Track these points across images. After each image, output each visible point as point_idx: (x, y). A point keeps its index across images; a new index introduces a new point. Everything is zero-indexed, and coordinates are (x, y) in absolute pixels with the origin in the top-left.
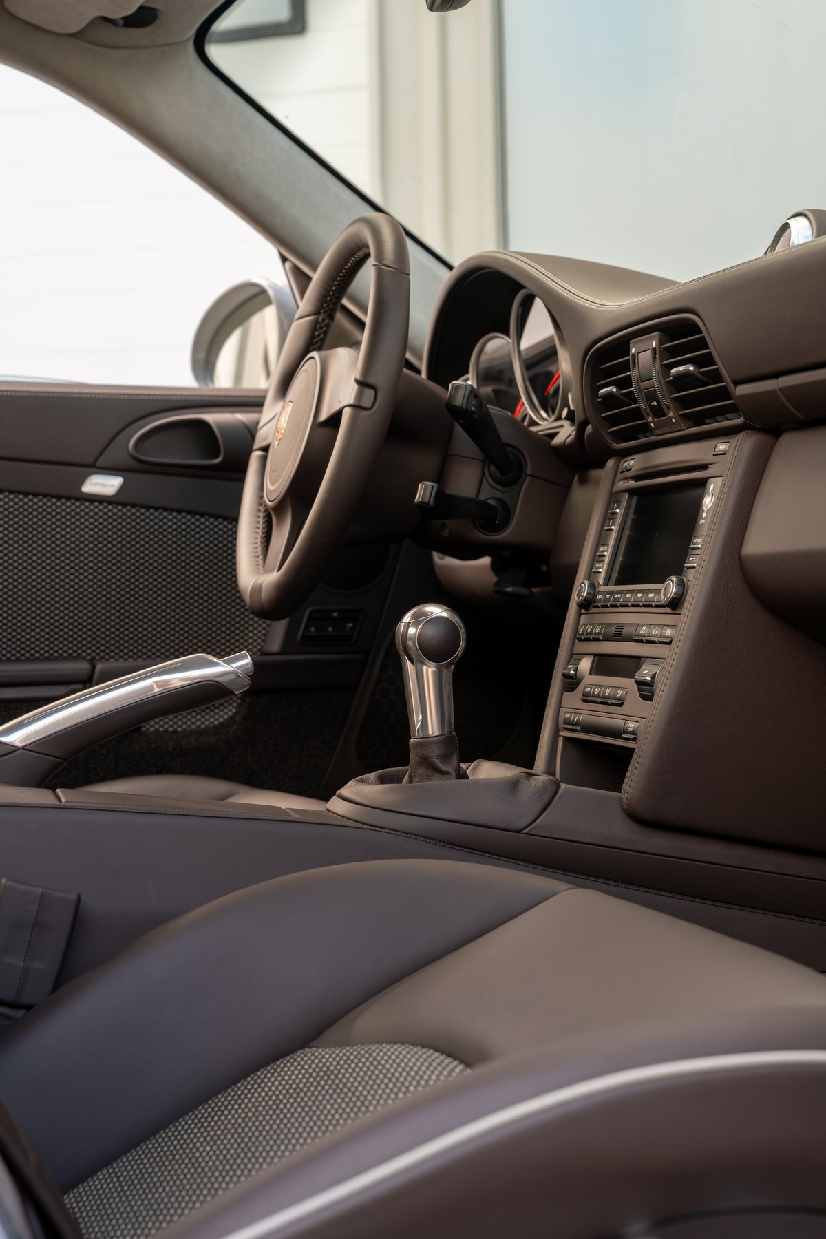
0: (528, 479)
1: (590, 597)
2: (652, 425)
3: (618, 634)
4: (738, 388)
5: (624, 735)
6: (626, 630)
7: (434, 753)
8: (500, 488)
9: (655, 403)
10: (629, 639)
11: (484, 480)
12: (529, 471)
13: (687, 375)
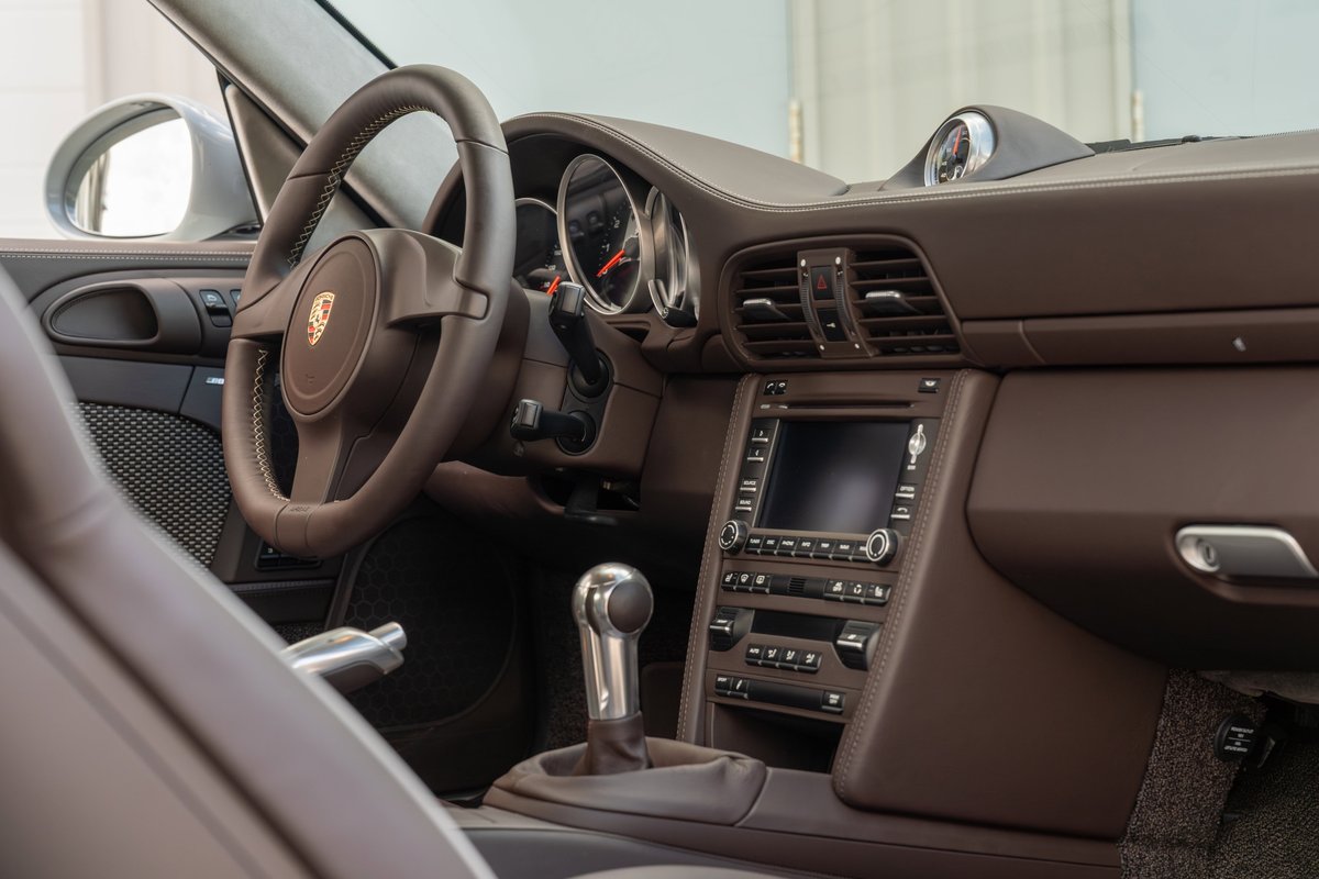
0: (615, 386)
1: (742, 541)
2: (822, 347)
3: (798, 588)
4: (966, 325)
5: (824, 707)
6: (807, 586)
7: (621, 737)
8: (584, 398)
9: (833, 325)
10: (817, 595)
11: (568, 391)
12: (616, 379)
13: (891, 301)
